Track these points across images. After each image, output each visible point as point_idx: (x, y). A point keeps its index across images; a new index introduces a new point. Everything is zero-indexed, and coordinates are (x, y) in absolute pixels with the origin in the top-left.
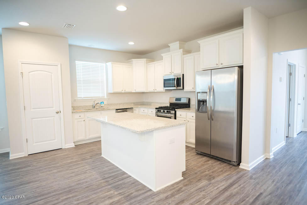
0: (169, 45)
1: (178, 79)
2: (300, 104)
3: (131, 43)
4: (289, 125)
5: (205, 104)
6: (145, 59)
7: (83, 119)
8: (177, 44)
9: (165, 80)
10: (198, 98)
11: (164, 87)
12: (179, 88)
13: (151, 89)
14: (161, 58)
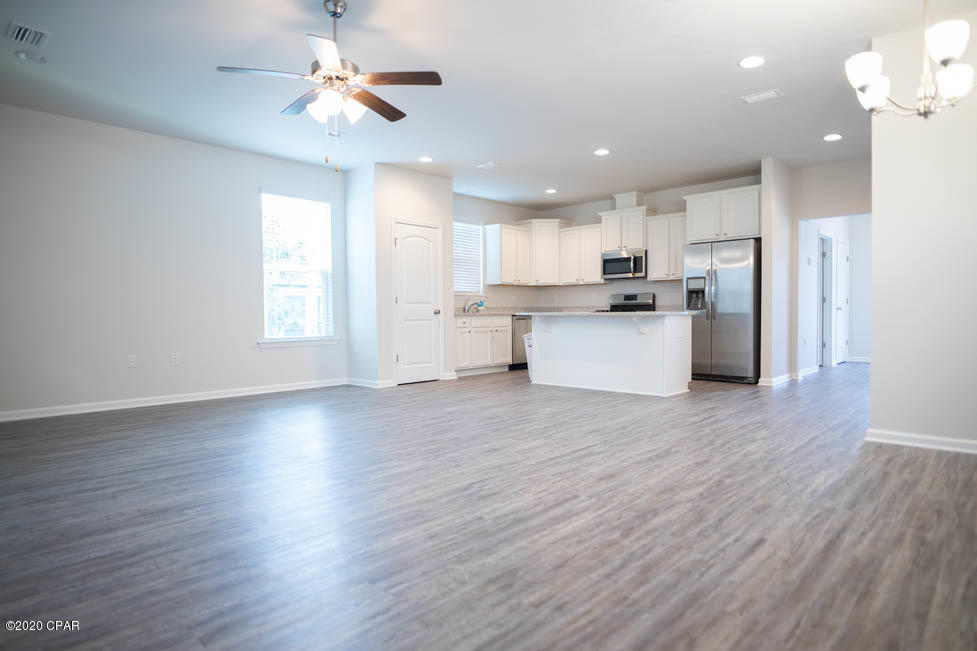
0: (615, 196)
1: (635, 258)
2: (840, 309)
3: (551, 191)
4: (824, 345)
5: (700, 295)
6: (558, 220)
7: (468, 330)
8: (632, 197)
9: (606, 262)
10: (690, 287)
11: (604, 273)
12: (638, 275)
13: (570, 279)
14: (598, 220)
